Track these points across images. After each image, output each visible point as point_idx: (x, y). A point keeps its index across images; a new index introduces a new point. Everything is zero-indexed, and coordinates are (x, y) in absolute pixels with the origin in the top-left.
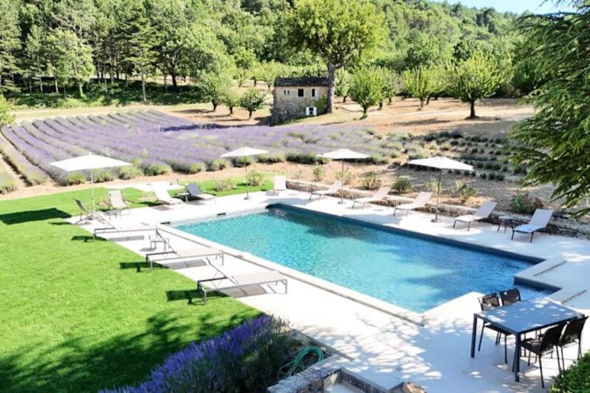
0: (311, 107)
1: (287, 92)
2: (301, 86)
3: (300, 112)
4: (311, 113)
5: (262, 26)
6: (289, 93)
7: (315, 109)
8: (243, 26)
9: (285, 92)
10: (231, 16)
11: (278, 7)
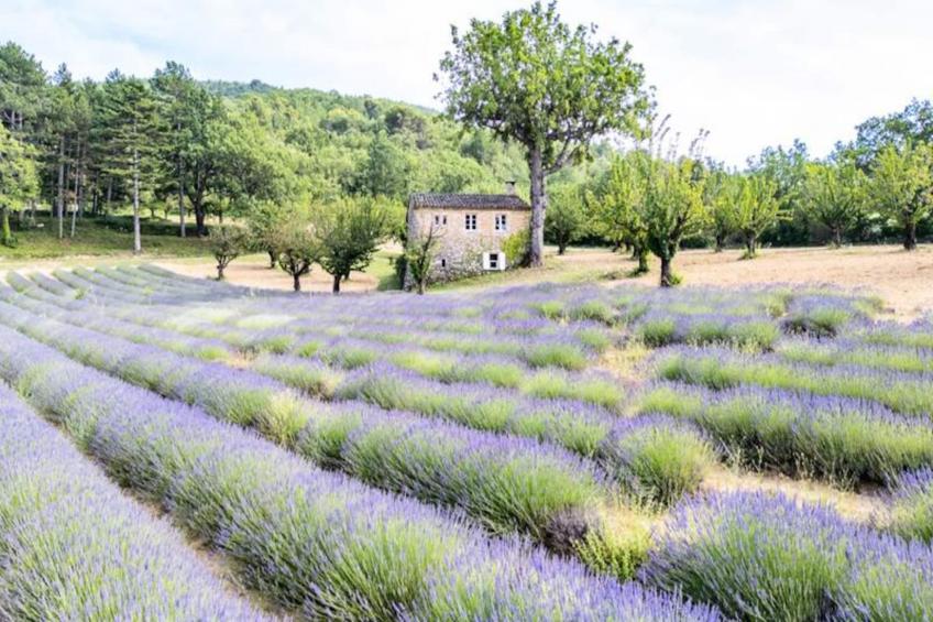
0: (494, 252)
1: (441, 220)
2: (471, 208)
3: (468, 262)
4: (493, 265)
5: (349, 149)
6: (445, 221)
7: (502, 257)
8: (321, 147)
9: (437, 218)
10: (302, 132)
11: (370, 128)
